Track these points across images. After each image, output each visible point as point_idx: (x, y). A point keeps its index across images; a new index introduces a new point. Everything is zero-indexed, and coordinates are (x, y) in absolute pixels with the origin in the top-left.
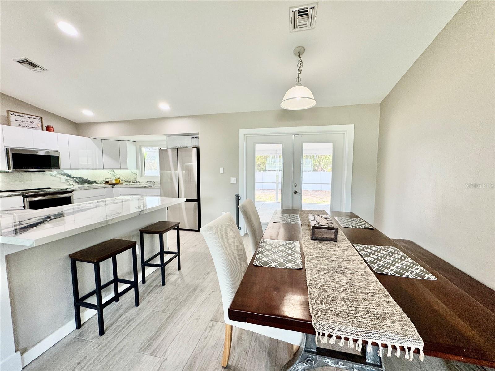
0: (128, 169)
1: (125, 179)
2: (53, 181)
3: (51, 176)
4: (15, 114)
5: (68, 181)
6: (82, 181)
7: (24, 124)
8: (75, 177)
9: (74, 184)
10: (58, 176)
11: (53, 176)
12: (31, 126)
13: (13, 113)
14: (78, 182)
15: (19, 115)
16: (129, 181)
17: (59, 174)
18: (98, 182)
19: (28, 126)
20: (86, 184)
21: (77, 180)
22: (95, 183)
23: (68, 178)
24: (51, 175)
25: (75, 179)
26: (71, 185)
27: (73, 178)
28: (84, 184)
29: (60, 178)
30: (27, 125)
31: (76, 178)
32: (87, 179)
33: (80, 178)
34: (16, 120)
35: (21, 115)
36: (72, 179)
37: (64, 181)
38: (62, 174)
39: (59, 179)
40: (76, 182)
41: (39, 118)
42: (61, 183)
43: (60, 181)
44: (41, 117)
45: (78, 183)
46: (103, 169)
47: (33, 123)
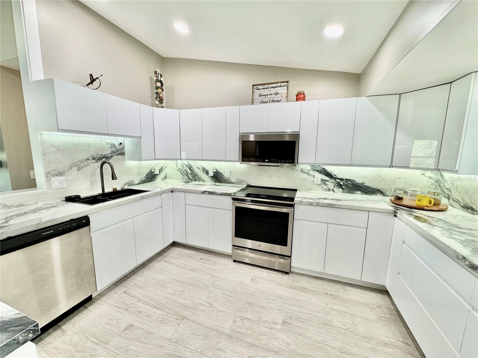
0: (456, 172)
1: (463, 199)
2: (303, 180)
3: (302, 173)
4: (260, 87)
5: (327, 183)
6: (350, 185)
7: (266, 99)
8: (339, 177)
9: (335, 189)
10: (312, 173)
11: (305, 172)
12: (274, 100)
13: (257, 87)
14: (343, 187)
15: (263, 87)
16: (472, 209)
17: (314, 170)
18: (388, 193)
19: (271, 101)
20: (359, 192)
21: (342, 183)
22: (379, 195)
23: (327, 178)
24: (302, 171)
25: (339, 181)
26: (329, 190)
27: (335, 179)
28: (354, 192)
29: (314, 176)
30: (270, 99)
31: (341, 179)
32: (363, 184)
33: (349, 180)
34: (260, 95)
35: (266, 86)
36: (333, 181)
37: (319, 182)
38: (317, 171)
39: (313, 178)
40: (340, 186)
41: (285, 84)
42: (314, 184)
43: (314, 182)
44: (288, 82)
45: (343, 189)
46: (391, 166)
47: (277, 94)
